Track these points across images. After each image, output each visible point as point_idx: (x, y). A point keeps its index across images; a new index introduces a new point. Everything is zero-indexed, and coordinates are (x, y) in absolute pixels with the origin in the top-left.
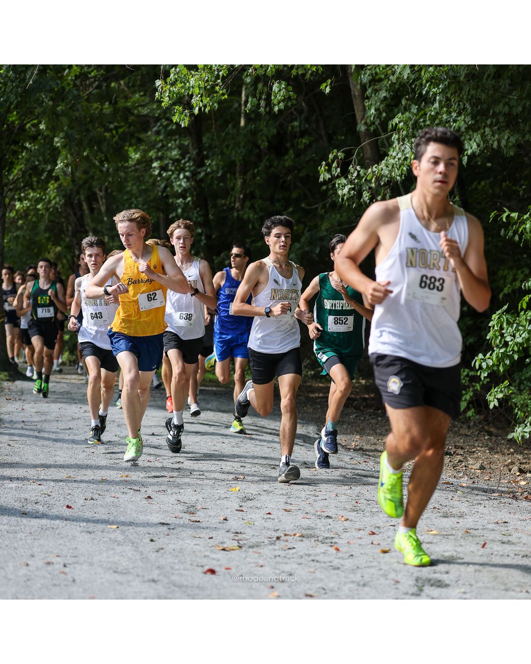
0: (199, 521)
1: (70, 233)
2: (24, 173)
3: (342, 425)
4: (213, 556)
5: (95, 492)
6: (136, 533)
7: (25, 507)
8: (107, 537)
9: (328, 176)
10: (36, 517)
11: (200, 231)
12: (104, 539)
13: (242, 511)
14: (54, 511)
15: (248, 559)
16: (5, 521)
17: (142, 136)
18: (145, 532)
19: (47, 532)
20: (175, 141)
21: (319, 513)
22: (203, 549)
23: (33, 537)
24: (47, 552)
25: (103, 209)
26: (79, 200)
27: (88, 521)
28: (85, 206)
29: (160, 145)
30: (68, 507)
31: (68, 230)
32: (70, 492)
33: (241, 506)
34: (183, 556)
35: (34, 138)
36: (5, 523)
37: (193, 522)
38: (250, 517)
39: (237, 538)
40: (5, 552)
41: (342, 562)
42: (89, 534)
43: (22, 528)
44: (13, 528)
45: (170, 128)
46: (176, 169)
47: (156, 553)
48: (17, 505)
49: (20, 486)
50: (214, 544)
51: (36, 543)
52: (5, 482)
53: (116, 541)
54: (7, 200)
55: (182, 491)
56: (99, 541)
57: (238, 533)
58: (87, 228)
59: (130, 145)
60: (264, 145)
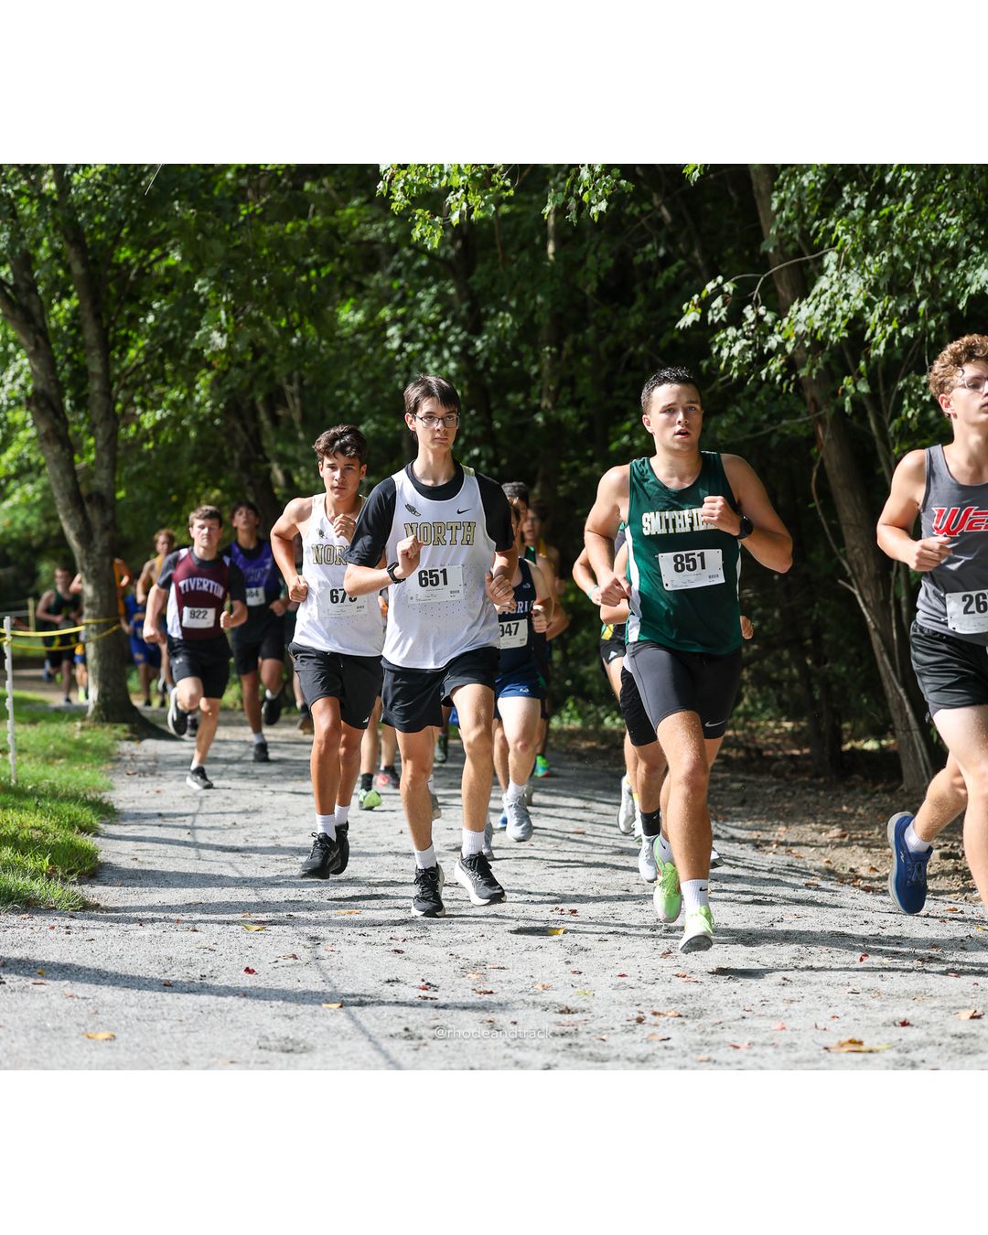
0: (491, 992)
1: (237, 464)
2: (149, 352)
3: (752, 806)
5: (297, 941)
6: (374, 1015)
7: (169, 973)
8: (323, 1025)
10: (190, 992)
11: (476, 452)
12: (317, 1030)
14: (223, 980)
16: (133, 1000)
17: (365, 281)
18: (392, 1014)
19: (211, 1018)
20: (427, 286)
23: (185, 1029)
24: (213, 1056)
25: (296, 416)
26: (253, 401)
27: (286, 996)
28: (263, 416)
29: (397, 297)
30: (247, 970)
31: (232, 458)
32: (250, 942)
33: (568, 962)
34: (465, 1057)
35: (165, 289)
36: (132, 1003)
37: (480, 993)
38: (586, 980)
39: (563, 1020)
40: (135, 1057)
42: (288, 1021)
43: (165, 1010)
44: (148, 1012)
45: (417, 264)
46: (432, 340)
47: (414, 1053)
48: (154, 972)
49: (158, 933)
51: (192, 1039)
52: (130, 926)
53: (339, 1032)
54: (119, 407)
55: (457, 936)
56: (308, 1032)
57: (564, 1011)
58: (269, 454)
59: (345, 297)
60: (591, 288)
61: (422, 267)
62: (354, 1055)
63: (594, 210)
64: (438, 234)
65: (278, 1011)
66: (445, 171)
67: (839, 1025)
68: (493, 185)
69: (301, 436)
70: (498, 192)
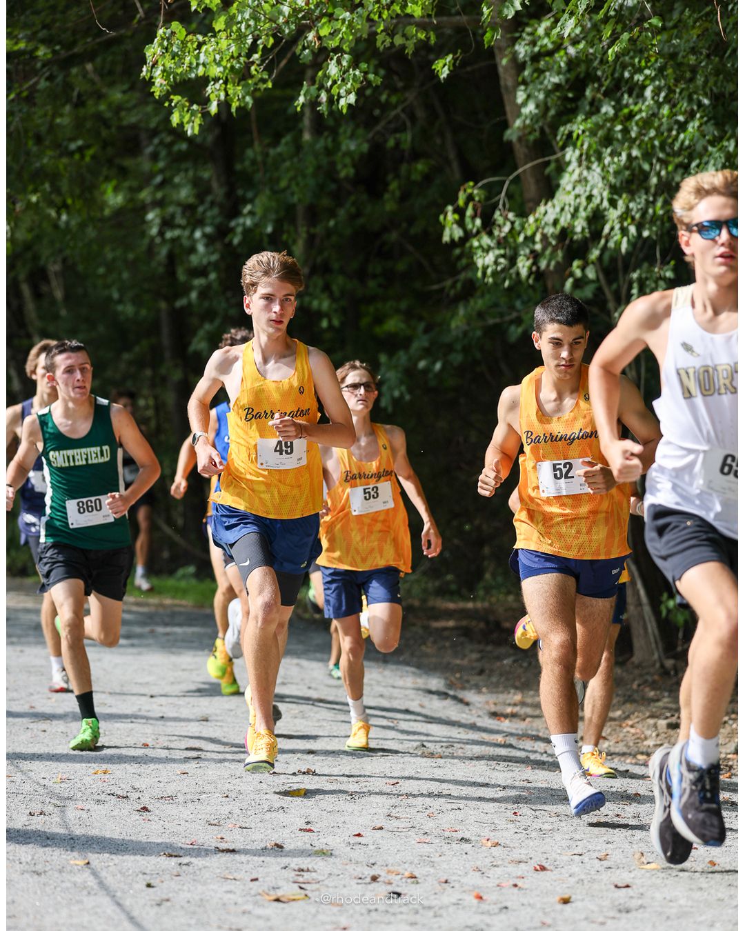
0: (233, 851)
3: (490, 676)
4: (259, 911)
5: (48, 800)
6: (120, 872)
8: (69, 880)
9: (458, 233)
12: (64, 885)
13: (310, 831)
15: (321, 917)
17: (128, 162)
18: (135, 870)
20: (186, 170)
21: (447, 834)
22: (240, 900)
25: (59, 294)
26: (15, 279)
28: (26, 291)
29: (159, 179)
33: (308, 823)
34: (206, 912)
37: (223, 851)
38: (325, 841)
39: (301, 879)
41: (487, 919)
42: (36, 876)
45: (176, 148)
46: (189, 223)
47: (156, 909)
50: (260, 891)
53: (85, 888)
55: (203, 796)
56: (55, 888)
57: (303, 870)
59: (107, 179)
60: (346, 171)
61: (180, 151)
62: (98, 910)
63: (342, 102)
64: (198, 121)
65: (27, 867)
66: (201, 61)
67: (565, 886)
68: (252, 77)
69: (63, 312)
70: (256, 84)
